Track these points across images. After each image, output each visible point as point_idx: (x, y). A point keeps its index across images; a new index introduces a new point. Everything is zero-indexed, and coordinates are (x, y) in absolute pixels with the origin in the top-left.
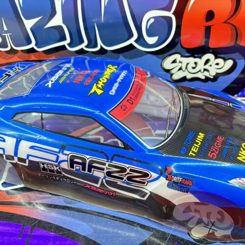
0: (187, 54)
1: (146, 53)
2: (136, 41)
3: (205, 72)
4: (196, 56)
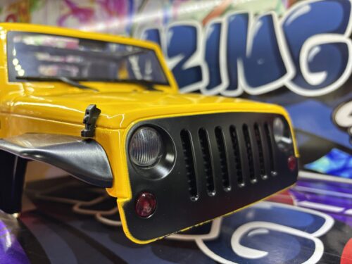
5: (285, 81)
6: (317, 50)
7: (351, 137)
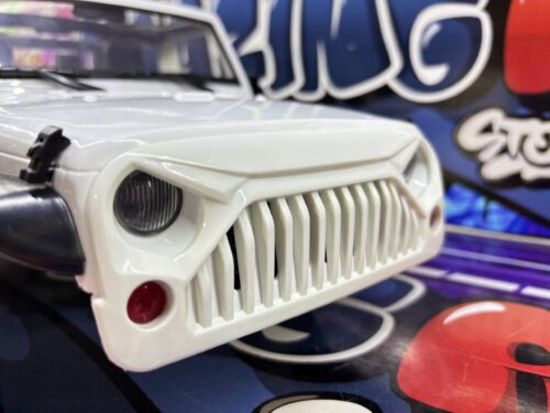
0: (522, 111)
4: (547, 116)
5: (388, 78)
6: (435, 29)
7: (480, 165)
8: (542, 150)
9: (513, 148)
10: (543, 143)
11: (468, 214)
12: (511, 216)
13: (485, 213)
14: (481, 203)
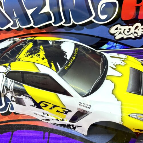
0: (125, 24)
1: (100, 25)
2: (94, 18)
3: (135, 34)
4: (130, 25)
5: (91, 18)
6: (104, 5)
7: (115, 36)
8: (128, 32)
9: (122, 32)
10: (128, 31)
11: (112, 47)
12: (121, 46)
13: (116, 46)
14: (115, 44)
